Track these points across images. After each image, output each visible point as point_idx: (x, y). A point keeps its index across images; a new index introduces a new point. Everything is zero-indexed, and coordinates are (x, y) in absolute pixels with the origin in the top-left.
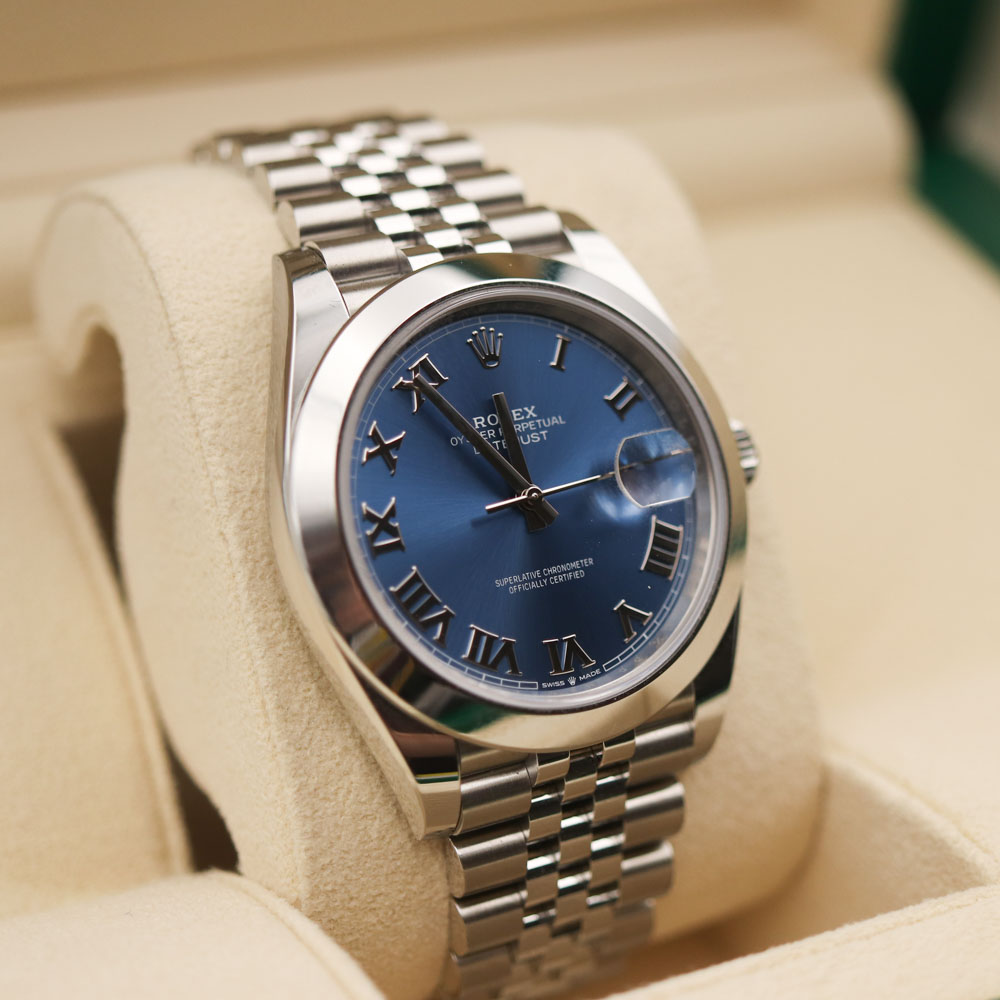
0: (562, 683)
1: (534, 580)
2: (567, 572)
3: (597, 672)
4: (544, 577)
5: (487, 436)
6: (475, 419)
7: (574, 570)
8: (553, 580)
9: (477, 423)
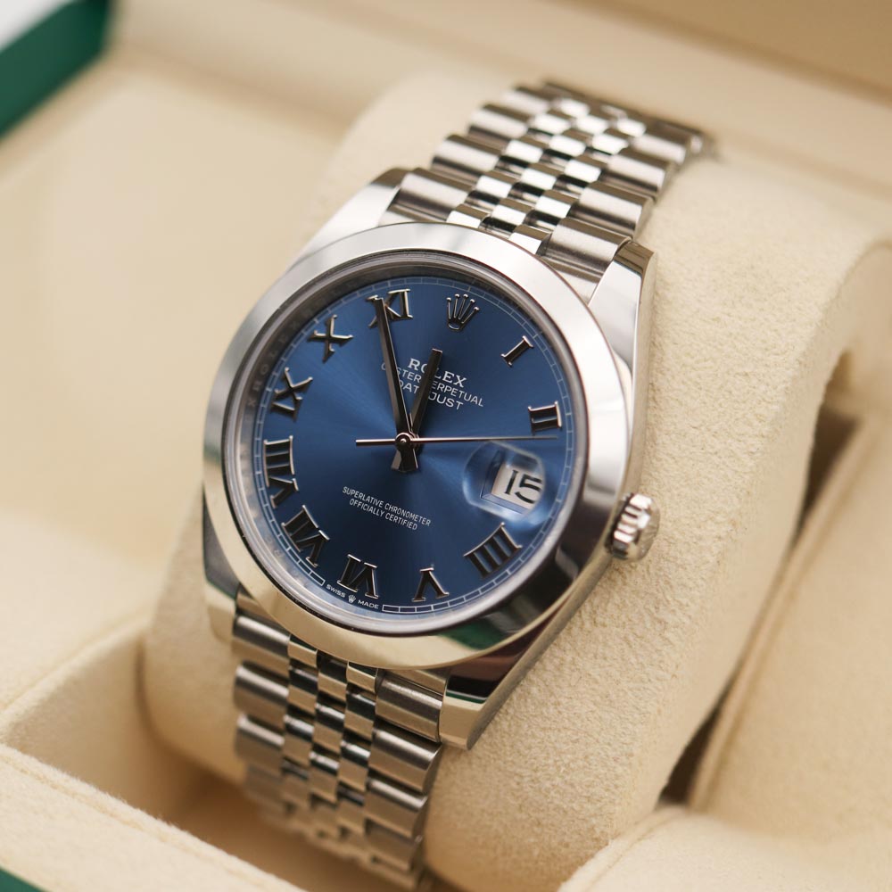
0: (343, 595)
1: (374, 506)
2: (404, 518)
3: (376, 606)
4: (383, 509)
5: (413, 378)
6: (412, 360)
7: (411, 520)
8: (388, 516)
9: (411, 364)
